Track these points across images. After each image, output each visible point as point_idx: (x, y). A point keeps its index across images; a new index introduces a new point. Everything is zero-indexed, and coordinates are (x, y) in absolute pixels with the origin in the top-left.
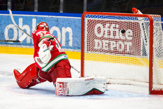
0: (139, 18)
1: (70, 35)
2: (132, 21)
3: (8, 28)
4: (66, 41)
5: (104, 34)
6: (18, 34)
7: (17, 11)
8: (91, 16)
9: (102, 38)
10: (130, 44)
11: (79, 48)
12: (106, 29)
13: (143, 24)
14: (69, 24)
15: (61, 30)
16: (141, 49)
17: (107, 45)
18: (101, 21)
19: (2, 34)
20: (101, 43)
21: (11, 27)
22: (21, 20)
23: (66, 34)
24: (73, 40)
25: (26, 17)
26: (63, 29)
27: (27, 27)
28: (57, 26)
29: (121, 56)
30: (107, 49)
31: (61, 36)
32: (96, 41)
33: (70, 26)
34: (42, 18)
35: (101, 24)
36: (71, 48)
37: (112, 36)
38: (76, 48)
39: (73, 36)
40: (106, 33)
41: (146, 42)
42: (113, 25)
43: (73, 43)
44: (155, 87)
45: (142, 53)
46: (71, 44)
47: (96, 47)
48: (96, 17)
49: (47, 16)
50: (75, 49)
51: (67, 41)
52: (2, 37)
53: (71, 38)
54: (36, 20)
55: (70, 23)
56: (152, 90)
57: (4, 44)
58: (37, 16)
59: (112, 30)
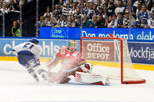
0: (114, 40)
2: (110, 42)
5: (93, 49)
6: (43, 50)
8: (86, 39)
9: (92, 52)
10: (108, 54)
12: (94, 47)
13: (116, 43)
16: (115, 58)
17: (95, 56)
20: (91, 55)
22: (44, 42)
25: (47, 40)
27: (47, 46)
29: (103, 62)
30: (95, 58)
32: (88, 53)
34: (56, 41)
35: (92, 43)
37: (97, 51)
40: (94, 49)
41: (119, 53)
42: (98, 44)
44: (125, 80)
45: (115, 60)
47: (88, 57)
48: (89, 40)
49: (60, 40)
54: (53, 42)
56: (123, 81)
58: (53, 40)
59: (97, 47)
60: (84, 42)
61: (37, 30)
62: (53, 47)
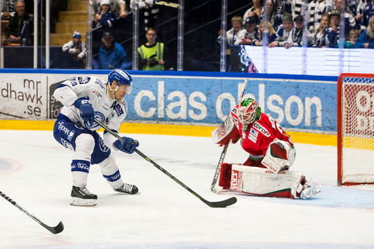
1: (317, 109)
3: (221, 98)
4: (311, 119)
5: (371, 106)
7: (235, 73)
8: (352, 79)
9: (368, 113)
11: (332, 129)
14: (316, 91)
15: (303, 101)
18: (368, 87)
19: (213, 108)
20: (366, 121)
21: (225, 97)
22: (241, 86)
23: (312, 107)
24: (322, 116)
26: (307, 99)
28: (297, 95)
31: (304, 110)
32: (359, 118)
33: (317, 95)
34: (273, 83)
35: (368, 90)
36: (319, 128)
38: (327, 129)
39: (322, 110)
43: (323, 120)
46: (319, 122)
47: (359, 128)
48: (360, 81)
49: (283, 80)
50: (325, 130)
51: (314, 118)
52: (213, 112)
53: (319, 113)
54: (266, 87)
55: (318, 90)
57: (215, 123)
58: (266, 79)
60: (348, 87)
61: (223, 53)
62: (266, 100)
